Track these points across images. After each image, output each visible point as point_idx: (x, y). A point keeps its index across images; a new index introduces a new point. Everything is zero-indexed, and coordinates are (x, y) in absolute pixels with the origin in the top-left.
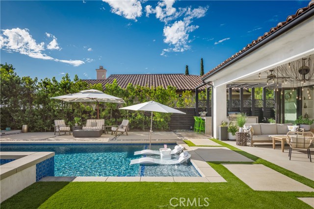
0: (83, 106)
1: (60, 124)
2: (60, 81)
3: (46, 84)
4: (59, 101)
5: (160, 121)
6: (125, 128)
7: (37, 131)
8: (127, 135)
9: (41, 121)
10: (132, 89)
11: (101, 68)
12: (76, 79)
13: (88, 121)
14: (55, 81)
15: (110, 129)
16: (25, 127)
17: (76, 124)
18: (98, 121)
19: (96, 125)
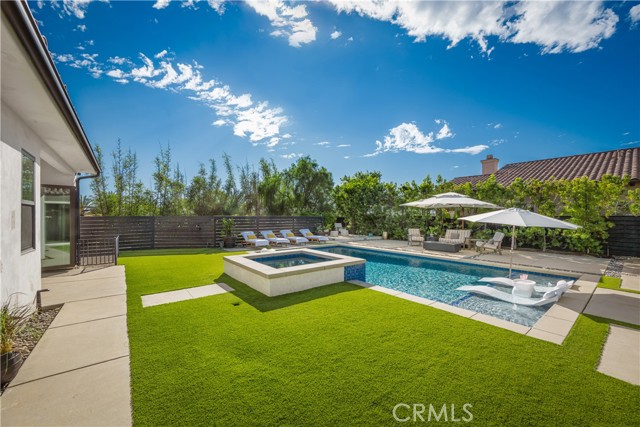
0: (446, 213)
1: (414, 233)
2: (420, 183)
3: (405, 188)
4: (412, 207)
5: (579, 238)
6: (497, 244)
7: (396, 239)
8: (500, 254)
9: (399, 229)
10: (521, 185)
11: (490, 158)
12: (440, 180)
13: (448, 231)
14: (414, 185)
15: (473, 244)
16: (385, 234)
17: (432, 235)
18: (460, 231)
19: (458, 237)
